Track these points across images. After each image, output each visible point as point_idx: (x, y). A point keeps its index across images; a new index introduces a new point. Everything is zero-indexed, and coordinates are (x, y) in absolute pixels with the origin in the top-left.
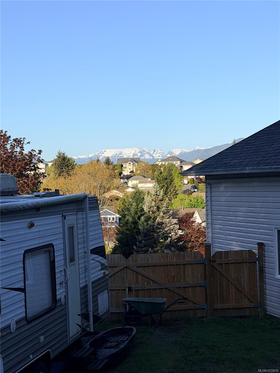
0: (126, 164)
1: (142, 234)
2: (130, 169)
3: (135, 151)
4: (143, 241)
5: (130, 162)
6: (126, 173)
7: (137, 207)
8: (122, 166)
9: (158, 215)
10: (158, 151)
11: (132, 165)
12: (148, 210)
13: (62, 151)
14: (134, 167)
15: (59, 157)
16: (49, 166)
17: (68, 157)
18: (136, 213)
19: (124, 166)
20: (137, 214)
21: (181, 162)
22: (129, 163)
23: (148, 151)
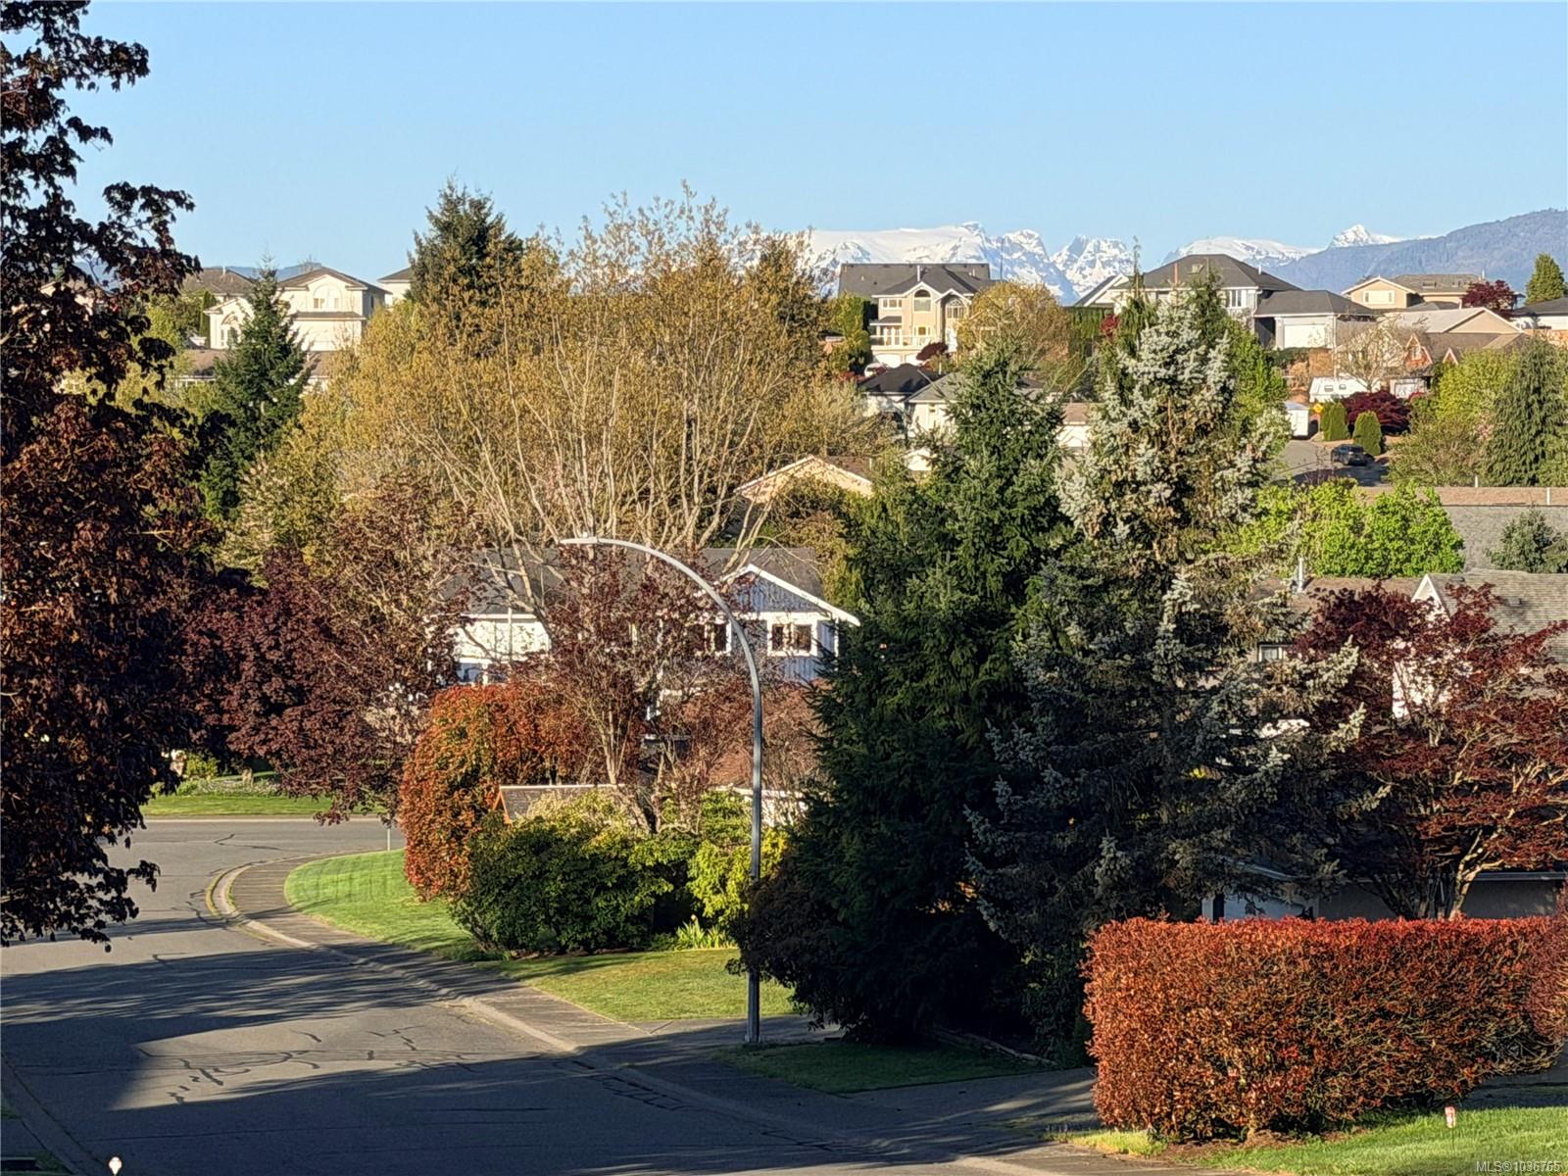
0: (897, 297)
1: (1042, 712)
2: (922, 331)
3: (955, 248)
4: (1050, 774)
5: (923, 286)
6: (893, 353)
7: (1001, 490)
8: (871, 312)
9: (1181, 554)
10: (1098, 249)
11: (936, 307)
12: (1101, 508)
13: (471, 188)
14: (950, 321)
15: (446, 228)
16: (388, 300)
17: (508, 230)
18: (993, 537)
19: (883, 313)
20: (996, 547)
21: (1267, 294)
22: (915, 289)
23: (1038, 250)
